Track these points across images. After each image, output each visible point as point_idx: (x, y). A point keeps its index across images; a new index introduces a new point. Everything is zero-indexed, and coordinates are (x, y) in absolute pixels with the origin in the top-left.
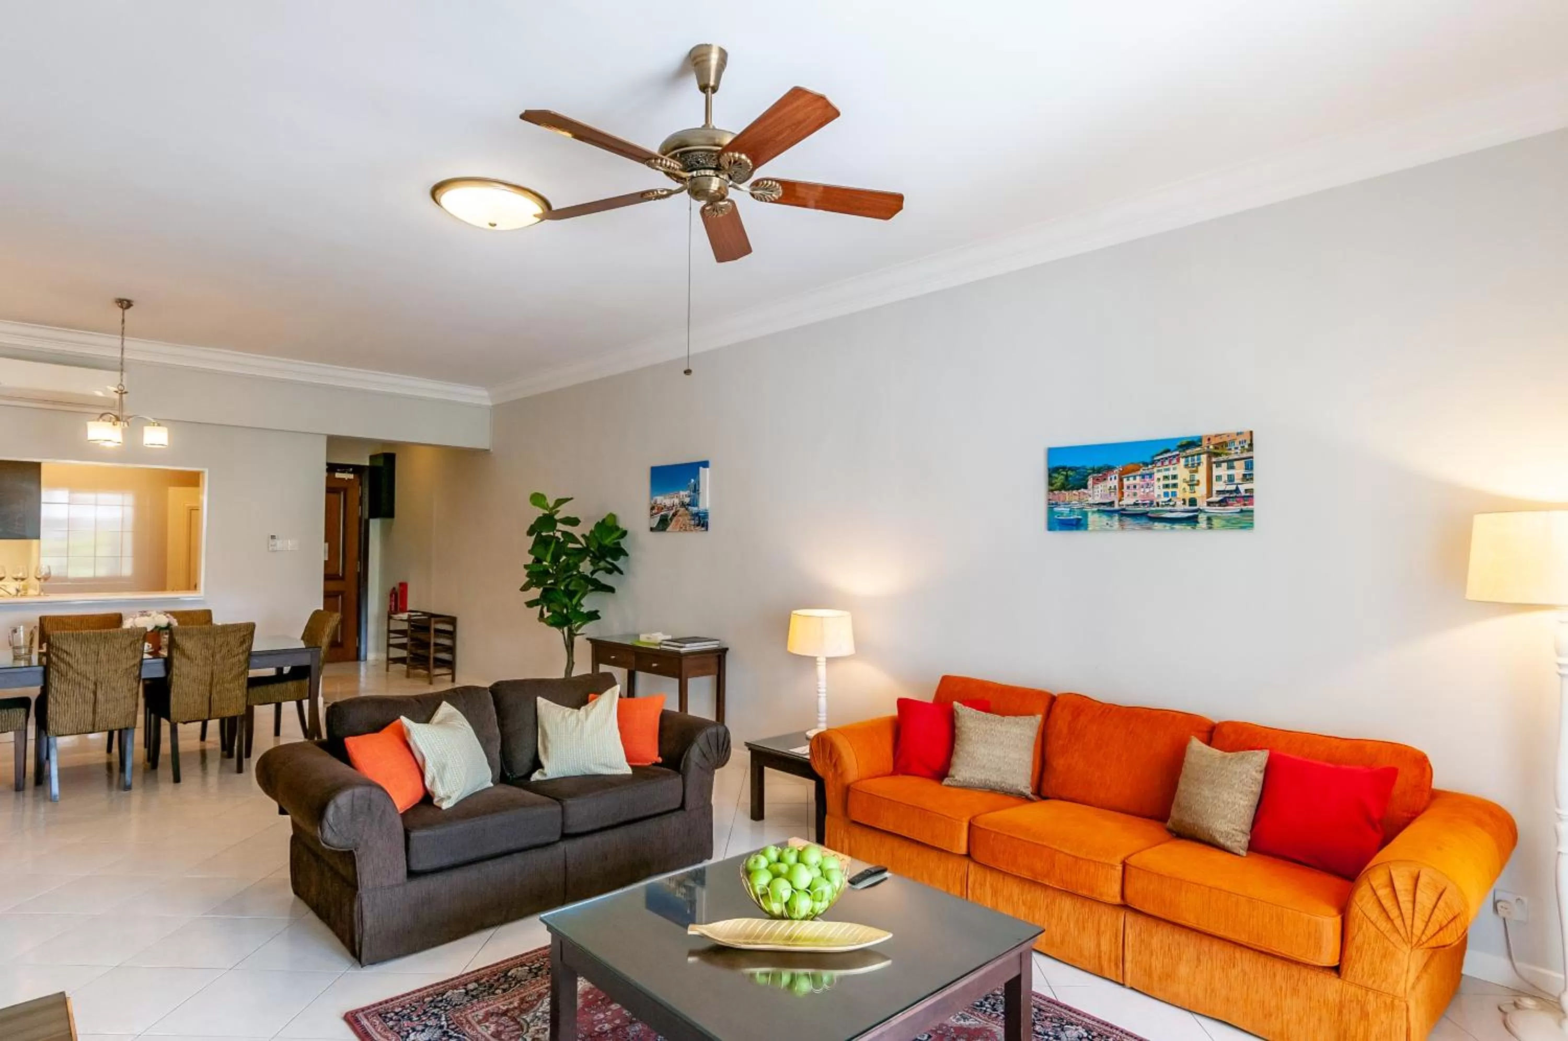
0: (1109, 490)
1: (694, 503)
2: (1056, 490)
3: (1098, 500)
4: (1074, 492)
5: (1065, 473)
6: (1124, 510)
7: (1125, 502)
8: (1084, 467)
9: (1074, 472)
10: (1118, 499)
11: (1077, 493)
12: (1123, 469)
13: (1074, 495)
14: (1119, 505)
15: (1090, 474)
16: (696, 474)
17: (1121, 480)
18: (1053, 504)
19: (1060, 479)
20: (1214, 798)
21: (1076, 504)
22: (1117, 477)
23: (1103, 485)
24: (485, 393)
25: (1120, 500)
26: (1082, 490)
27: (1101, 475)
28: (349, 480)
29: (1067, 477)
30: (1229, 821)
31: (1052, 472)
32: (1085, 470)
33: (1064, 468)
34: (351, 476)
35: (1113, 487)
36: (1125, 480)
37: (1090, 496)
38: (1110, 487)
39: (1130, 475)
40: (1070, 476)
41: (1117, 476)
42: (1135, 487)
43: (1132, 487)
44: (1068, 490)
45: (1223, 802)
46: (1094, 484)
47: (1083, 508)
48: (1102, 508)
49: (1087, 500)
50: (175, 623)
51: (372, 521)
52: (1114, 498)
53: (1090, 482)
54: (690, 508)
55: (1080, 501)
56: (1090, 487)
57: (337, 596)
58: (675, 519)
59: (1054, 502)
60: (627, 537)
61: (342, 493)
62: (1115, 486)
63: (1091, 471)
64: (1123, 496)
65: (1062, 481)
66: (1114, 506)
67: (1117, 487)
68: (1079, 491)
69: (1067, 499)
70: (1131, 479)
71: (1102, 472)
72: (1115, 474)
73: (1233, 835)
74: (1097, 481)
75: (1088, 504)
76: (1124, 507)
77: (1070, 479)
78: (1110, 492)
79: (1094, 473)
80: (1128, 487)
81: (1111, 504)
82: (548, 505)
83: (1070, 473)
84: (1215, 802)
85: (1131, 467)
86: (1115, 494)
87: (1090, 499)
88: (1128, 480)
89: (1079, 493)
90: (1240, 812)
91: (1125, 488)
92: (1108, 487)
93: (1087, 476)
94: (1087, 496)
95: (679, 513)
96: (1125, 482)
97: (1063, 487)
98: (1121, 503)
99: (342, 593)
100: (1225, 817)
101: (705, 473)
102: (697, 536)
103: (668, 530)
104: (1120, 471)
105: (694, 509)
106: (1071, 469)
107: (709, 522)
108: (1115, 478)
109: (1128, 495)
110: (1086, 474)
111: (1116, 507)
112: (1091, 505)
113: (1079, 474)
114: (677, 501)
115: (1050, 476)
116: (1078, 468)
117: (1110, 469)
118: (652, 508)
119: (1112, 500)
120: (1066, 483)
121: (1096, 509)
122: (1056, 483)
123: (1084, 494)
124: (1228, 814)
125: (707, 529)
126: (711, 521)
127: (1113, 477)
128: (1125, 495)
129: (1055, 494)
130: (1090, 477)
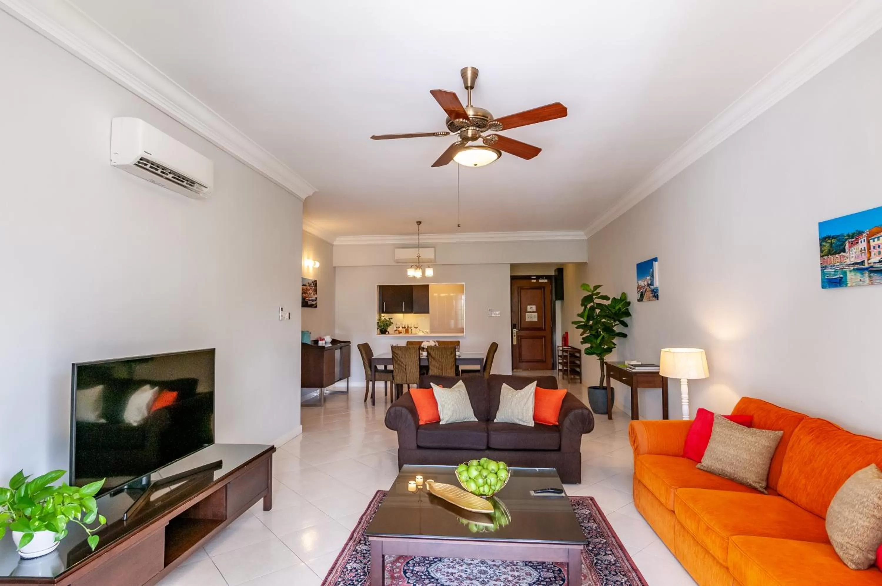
0: (860, 251)
1: (652, 284)
2: (825, 255)
3: (853, 260)
4: (837, 256)
5: (829, 241)
6: (872, 267)
7: (872, 261)
8: (842, 235)
9: (836, 240)
10: (867, 259)
11: (839, 257)
12: (869, 233)
13: (837, 258)
14: (869, 263)
15: (846, 239)
16: (652, 266)
17: (869, 242)
18: (823, 267)
19: (827, 246)
20: (839, 513)
21: (838, 265)
22: (866, 240)
23: (855, 247)
24: (582, 233)
25: (869, 259)
26: (842, 254)
27: (854, 239)
28: (545, 282)
29: (831, 244)
30: (846, 535)
31: (823, 240)
32: (843, 237)
33: (829, 237)
34: (546, 281)
35: (863, 249)
36: (871, 241)
37: (847, 258)
38: (861, 249)
39: (875, 237)
40: (834, 243)
41: (865, 238)
42: (879, 246)
43: (877, 246)
44: (833, 254)
45: (844, 517)
46: (850, 247)
47: (843, 268)
48: (856, 267)
49: (846, 262)
50: (437, 345)
51: (556, 302)
52: (864, 258)
53: (847, 247)
54: (651, 286)
55: (841, 263)
56: (847, 250)
57: (542, 338)
58: (646, 293)
59: (824, 265)
60: (631, 305)
61: (543, 289)
62: (864, 248)
63: (847, 237)
64: (870, 256)
65: (828, 248)
66: (864, 265)
67: (866, 248)
68: (840, 254)
69: (833, 263)
70: (876, 240)
71: (855, 237)
72: (864, 238)
73: (847, 548)
74: (852, 244)
75: (846, 264)
76: (872, 264)
77: (833, 245)
78: (861, 253)
79: (849, 238)
80: (874, 247)
81: (863, 263)
82: (591, 289)
83: (833, 241)
84: (839, 516)
85: (875, 230)
86: (865, 255)
87: (848, 260)
88: (874, 241)
89: (840, 256)
90: (857, 530)
91: (872, 248)
92: (860, 249)
93: (845, 241)
94: (845, 258)
95: (647, 290)
96: (872, 244)
97: (830, 253)
98: (869, 262)
99: (545, 337)
100: (842, 530)
101: (656, 264)
102: (654, 303)
103: (644, 300)
104: (867, 234)
105: (652, 287)
106: (834, 237)
107: (659, 294)
108: (864, 240)
109: (875, 254)
110: (844, 240)
111: (866, 265)
112: (848, 265)
113: (839, 241)
114: (646, 283)
115: (821, 245)
116: (839, 236)
117: (860, 233)
118: (638, 288)
119: (863, 260)
120: (831, 249)
121: (852, 268)
122: (825, 250)
123: (844, 256)
124: (846, 528)
125: (658, 299)
126: (660, 293)
127: (863, 240)
128: (872, 254)
129: (824, 259)
130: (846, 242)
